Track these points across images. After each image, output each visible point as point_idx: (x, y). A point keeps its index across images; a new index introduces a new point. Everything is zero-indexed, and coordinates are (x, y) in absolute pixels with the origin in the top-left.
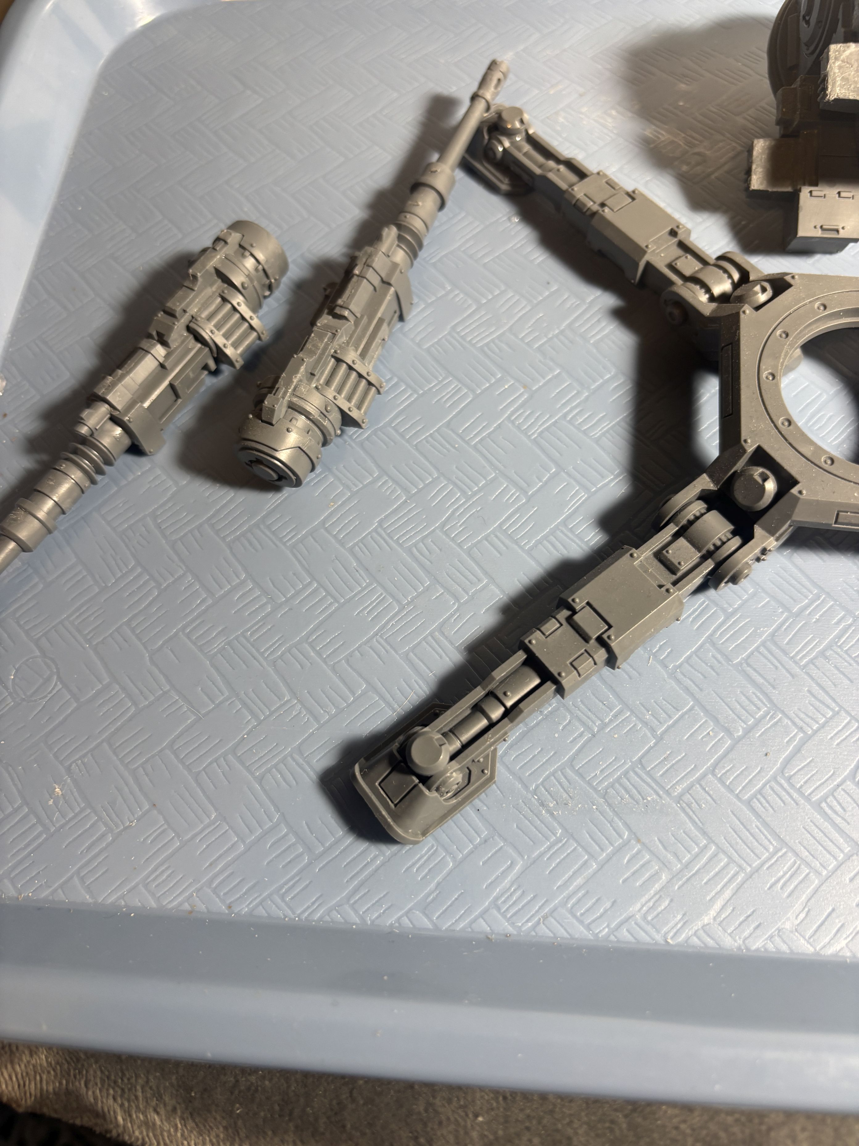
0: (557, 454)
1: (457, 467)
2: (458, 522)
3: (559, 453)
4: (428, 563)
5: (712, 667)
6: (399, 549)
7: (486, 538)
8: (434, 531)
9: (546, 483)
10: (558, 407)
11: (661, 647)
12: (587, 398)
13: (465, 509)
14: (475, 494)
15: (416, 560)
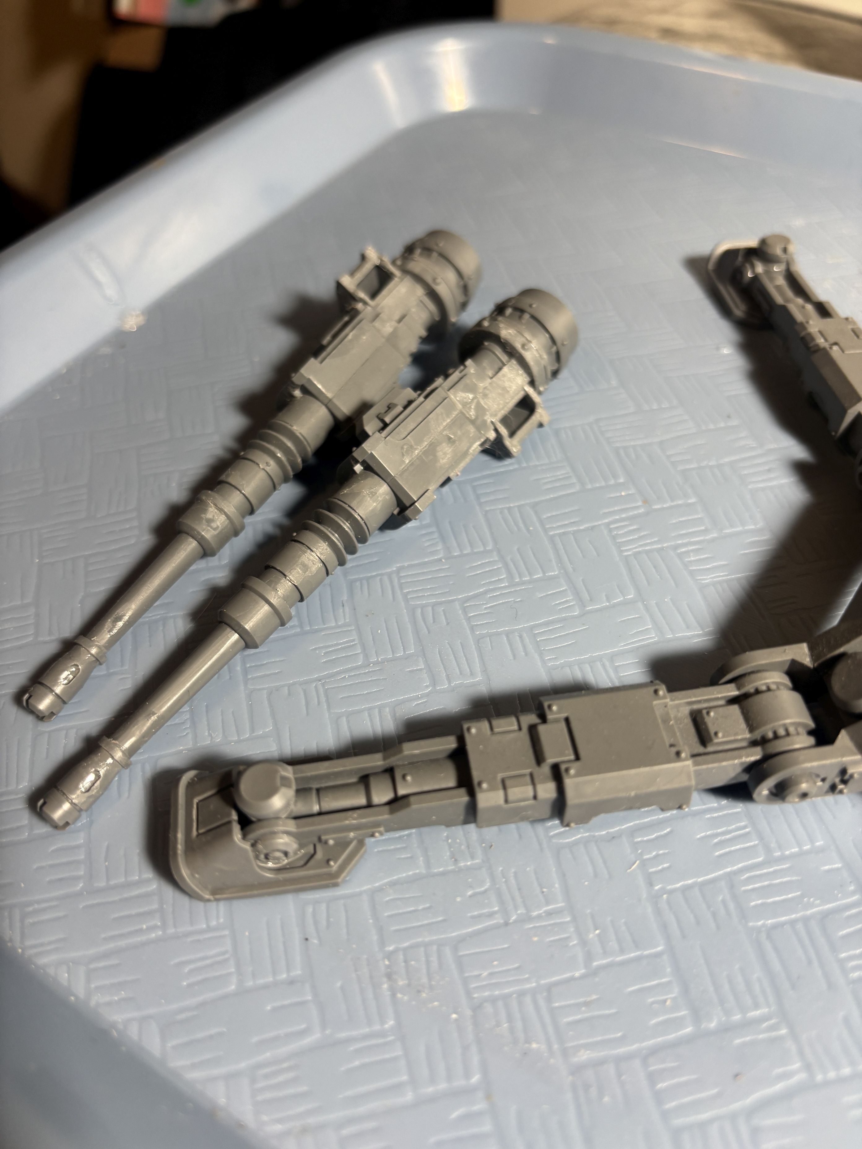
0: (645, 582)
1: (518, 550)
2: (486, 604)
3: (648, 581)
4: (426, 630)
5: (714, 915)
6: (403, 604)
7: (508, 634)
8: (453, 601)
9: (614, 606)
10: (673, 535)
11: (657, 856)
12: (713, 540)
13: (501, 594)
14: (523, 583)
15: (414, 622)
